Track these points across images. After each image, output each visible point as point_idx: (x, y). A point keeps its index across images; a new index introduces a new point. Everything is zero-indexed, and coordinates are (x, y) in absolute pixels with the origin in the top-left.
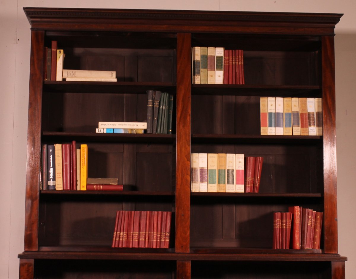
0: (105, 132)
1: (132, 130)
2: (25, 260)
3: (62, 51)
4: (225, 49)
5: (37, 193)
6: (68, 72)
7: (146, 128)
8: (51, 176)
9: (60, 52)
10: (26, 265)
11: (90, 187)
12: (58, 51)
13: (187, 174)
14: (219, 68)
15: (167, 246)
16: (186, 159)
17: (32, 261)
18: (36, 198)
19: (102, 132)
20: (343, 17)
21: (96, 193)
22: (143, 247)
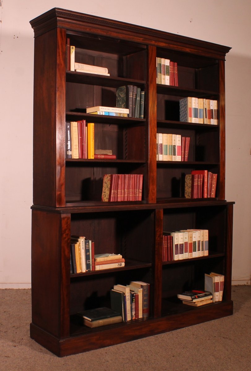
0: (104, 114)
1: (120, 114)
2: (65, 214)
3: (74, 47)
4: (170, 61)
5: (64, 161)
6: (78, 65)
7: (129, 113)
8: (69, 148)
9: (73, 48)
10: (66, 219)
11: (96, 156)
12: (71, 47)
13: (155, 148)
14: (168, 73)
15: (140, 199)
16: (154, 137)
17: (69, 215)
18: (63, 165)
19: (101, 114)
20: (231, 49)
21: (100, 161)
22: (126, 200)
